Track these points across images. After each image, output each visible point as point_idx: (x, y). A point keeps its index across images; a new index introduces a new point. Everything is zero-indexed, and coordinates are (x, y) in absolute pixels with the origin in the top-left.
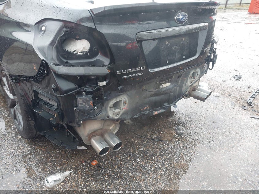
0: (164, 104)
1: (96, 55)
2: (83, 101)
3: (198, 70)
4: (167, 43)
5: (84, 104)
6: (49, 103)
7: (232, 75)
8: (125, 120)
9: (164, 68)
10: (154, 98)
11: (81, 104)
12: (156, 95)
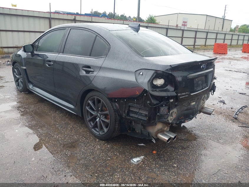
0: (190, 116)
1: (167, 86)
2: (164, 109)
3: (206, 95)
4: (197, 80)
5: (164, 111)
6: (139, 112)
7: (218, 101)
8: (173, 124)
9: (196, 93)
10: (186, 112)
11: (163, 111)
12: (187, 110)
